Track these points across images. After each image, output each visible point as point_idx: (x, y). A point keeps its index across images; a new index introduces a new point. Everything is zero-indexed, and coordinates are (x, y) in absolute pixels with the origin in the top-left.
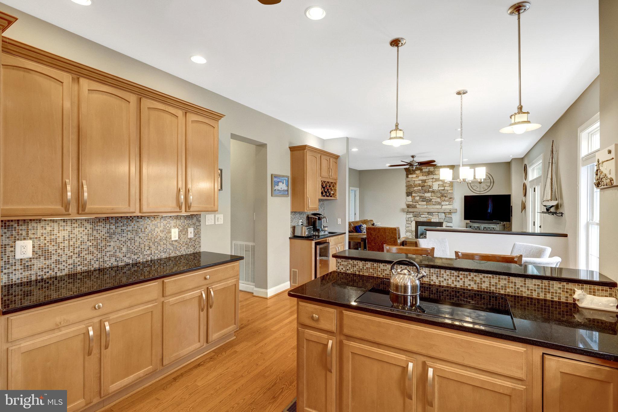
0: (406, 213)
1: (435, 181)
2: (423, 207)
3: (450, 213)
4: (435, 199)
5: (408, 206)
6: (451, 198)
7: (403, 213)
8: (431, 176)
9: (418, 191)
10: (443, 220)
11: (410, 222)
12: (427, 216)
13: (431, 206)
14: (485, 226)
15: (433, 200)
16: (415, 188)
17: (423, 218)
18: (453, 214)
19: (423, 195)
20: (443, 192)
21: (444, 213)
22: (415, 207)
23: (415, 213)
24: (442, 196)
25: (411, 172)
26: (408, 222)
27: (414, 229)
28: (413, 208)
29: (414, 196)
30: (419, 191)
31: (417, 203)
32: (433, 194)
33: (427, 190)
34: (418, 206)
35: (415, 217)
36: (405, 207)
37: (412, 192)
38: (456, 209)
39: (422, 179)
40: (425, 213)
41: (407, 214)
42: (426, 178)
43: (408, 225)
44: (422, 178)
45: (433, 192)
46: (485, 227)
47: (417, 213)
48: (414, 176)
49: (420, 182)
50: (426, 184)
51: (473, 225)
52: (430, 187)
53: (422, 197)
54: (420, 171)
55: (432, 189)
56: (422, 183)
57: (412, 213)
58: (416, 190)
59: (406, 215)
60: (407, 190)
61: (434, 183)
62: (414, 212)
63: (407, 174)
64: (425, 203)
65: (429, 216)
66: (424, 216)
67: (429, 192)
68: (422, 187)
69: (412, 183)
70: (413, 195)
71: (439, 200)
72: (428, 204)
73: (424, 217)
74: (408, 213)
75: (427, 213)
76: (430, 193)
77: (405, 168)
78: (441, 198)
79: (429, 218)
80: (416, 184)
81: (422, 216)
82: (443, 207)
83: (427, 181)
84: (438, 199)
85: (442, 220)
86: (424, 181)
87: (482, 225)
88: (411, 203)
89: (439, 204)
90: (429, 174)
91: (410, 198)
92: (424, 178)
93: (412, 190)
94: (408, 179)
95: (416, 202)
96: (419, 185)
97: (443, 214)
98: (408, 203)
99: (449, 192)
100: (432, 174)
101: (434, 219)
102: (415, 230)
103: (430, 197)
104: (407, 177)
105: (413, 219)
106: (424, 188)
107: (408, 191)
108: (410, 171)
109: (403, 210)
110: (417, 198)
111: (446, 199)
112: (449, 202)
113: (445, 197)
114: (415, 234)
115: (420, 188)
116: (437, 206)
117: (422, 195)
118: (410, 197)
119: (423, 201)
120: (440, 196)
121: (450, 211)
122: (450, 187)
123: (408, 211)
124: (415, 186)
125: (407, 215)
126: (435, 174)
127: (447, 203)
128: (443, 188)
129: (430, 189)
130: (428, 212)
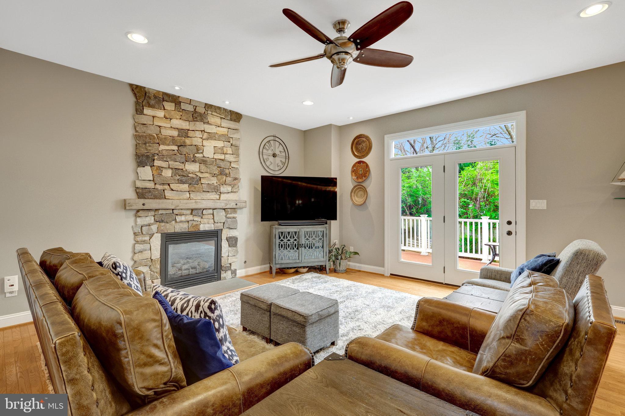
0: (134, 212)
1: (207, 139)
2: (181, 197)
3: (234, 210)
4: (209, 180)
5: (141, 193)
6: (236, 179)
7: (123, 213)
8: (200, 126)
9: (170, 156)
10: (222, 224)
11: (147, 238)
12: (190, 218)
13: (198, 194)
14: (308, 230)
15: (203, 181)
16: (162, 147)
17: (181, 224)
18: (239, 211)
19: (181, 166)
20: (222, 164)
21: (224, 209)
22: (161, 196)
23: (160, 212)
24: (222, 173)
25: (152, 102)
26: (139, 238)
27: (156, 254)
28: (155, 197)
29: (160, 168)
30: (172, 156)
31: (167, 187)
32: (203, 167)
33: (192, 156)
34: (168, 193)
35: (162, 221)
36: (130, 195)
37: (153, 156)
38: (246, 202)
39: (180, 127)
40: (185, 212)
41: (136, 216)
42: (188, 128)
43: (139, 247)
44: (178, 123)
45: (204, 162)
46: (307, 232)
47: (168, 212)
48: (160, 113)
49: (175, 133)
50: (188, 141)
51: (288, 230)
52: (198, 149)
53: (180, 172)
54: (174, 104)
55: (201, 155)
56: (179, 136)
57: (153, 213)
58: (164, 153)
59: (132, 219)
60: (137, 146)
61: (205, 143)
62: (156, 210)
63: (137, 103)
64: (185, 187)
65: (196, 219)
66: (183, 218)
67: (194, 161)
68: (179, 146)
69: (152, 131)
70: (157, 163)
71: (214, 181)
72: (193, 189)
73: (181, 222)
74: (141, 213)
75: (189, 212)
76: (197, 165)
77: (131, 85)
78: (219, 177)
79: (195, 223)
80: (163, 137)
81: (179, 218)
82: (223, 197)
83: (191, 134)
84: (213, 178)
85: (219, 224)
86: (184, 133)
87: (302, 228)
88: (151, 185)
89: (216, 190)
90: (196, 118)
91: (146, 172)
92: (185, 125)
93: (153, 149)
94: (143, 119)
95: (163, 184)
96: (173, 141)
97: (223, 213)
98: (139, 184)
99: (233, 165)
100: (202, 120)
101: (206, 226)
102: (159, 257)
103: (198, 174)
104: (139, 111)
105: (154, 228)
106: (184, 150)
107: (143, 151)
108: (150, 98)
109: (125, 205)
110: (168, 173)
111: (229, 179)
112: (232, 186)
113: (226, 175)
114: (159, 267)
115: (175, 148)
116: (211, 193)
117: (180, 168)
118: (148, 169)
119: (181, 182)
120: (217, 173)
121: (236, 204)
122: (235, 156)
123: (145, 207)
124: (162, 141)
125: (139, 220)
126: (206, 121)
127: (229, 189)
128: (222, 157)
129: (196, 155)
130: (192, 210)
